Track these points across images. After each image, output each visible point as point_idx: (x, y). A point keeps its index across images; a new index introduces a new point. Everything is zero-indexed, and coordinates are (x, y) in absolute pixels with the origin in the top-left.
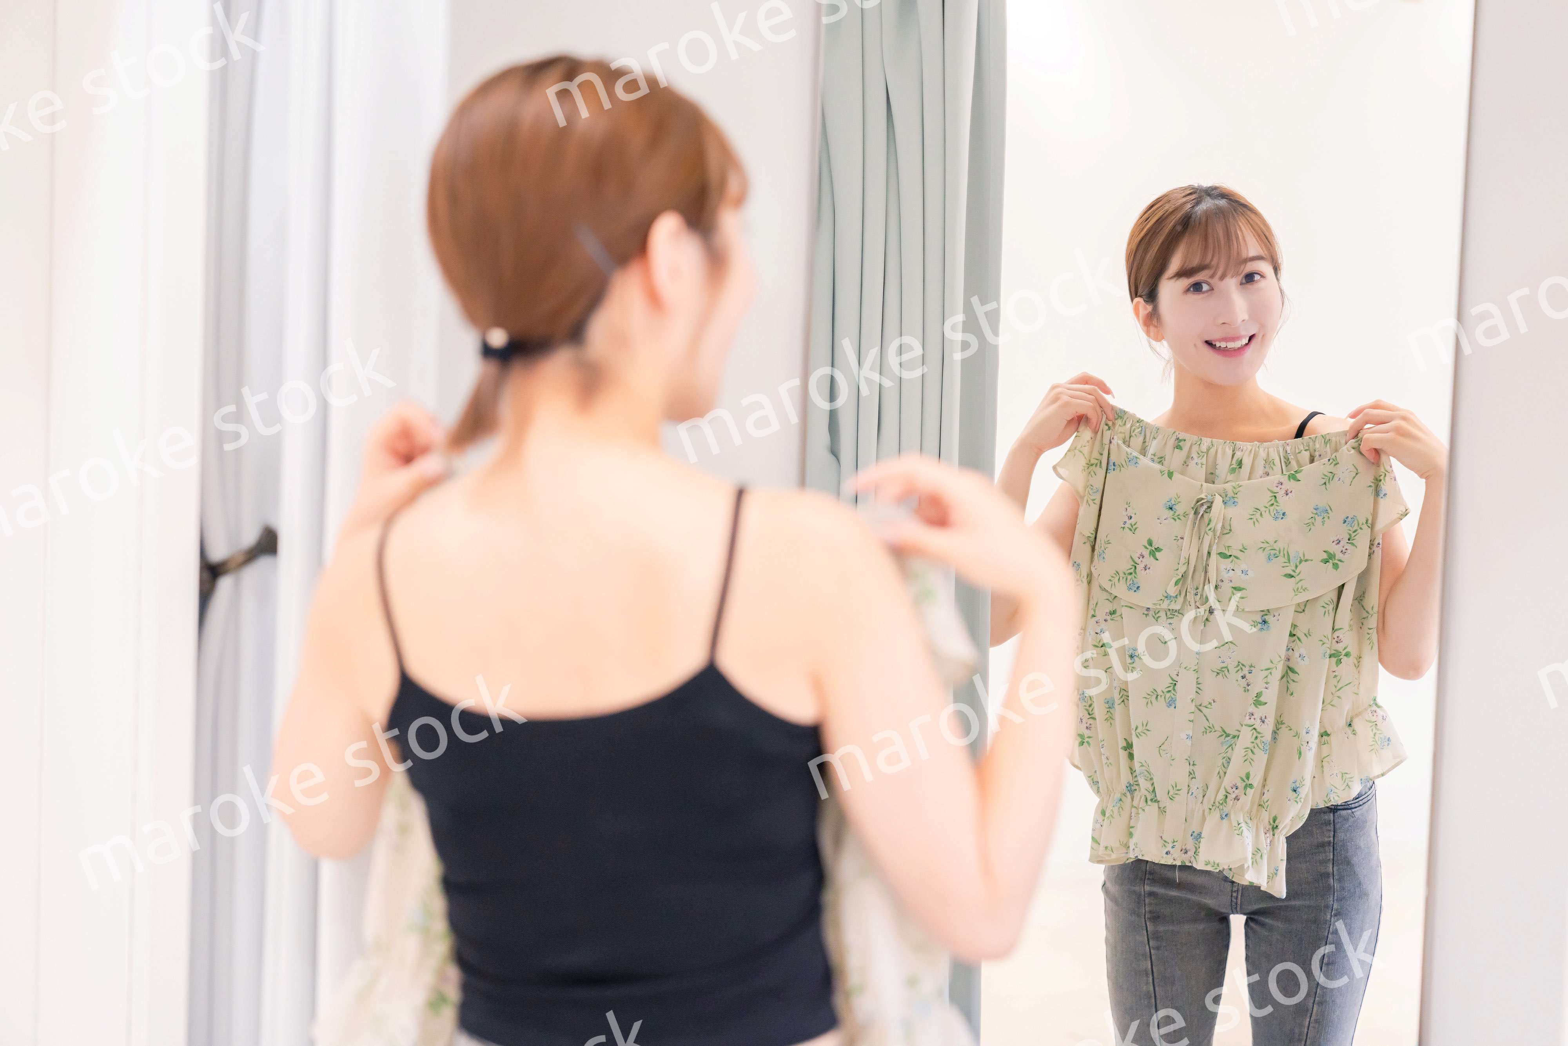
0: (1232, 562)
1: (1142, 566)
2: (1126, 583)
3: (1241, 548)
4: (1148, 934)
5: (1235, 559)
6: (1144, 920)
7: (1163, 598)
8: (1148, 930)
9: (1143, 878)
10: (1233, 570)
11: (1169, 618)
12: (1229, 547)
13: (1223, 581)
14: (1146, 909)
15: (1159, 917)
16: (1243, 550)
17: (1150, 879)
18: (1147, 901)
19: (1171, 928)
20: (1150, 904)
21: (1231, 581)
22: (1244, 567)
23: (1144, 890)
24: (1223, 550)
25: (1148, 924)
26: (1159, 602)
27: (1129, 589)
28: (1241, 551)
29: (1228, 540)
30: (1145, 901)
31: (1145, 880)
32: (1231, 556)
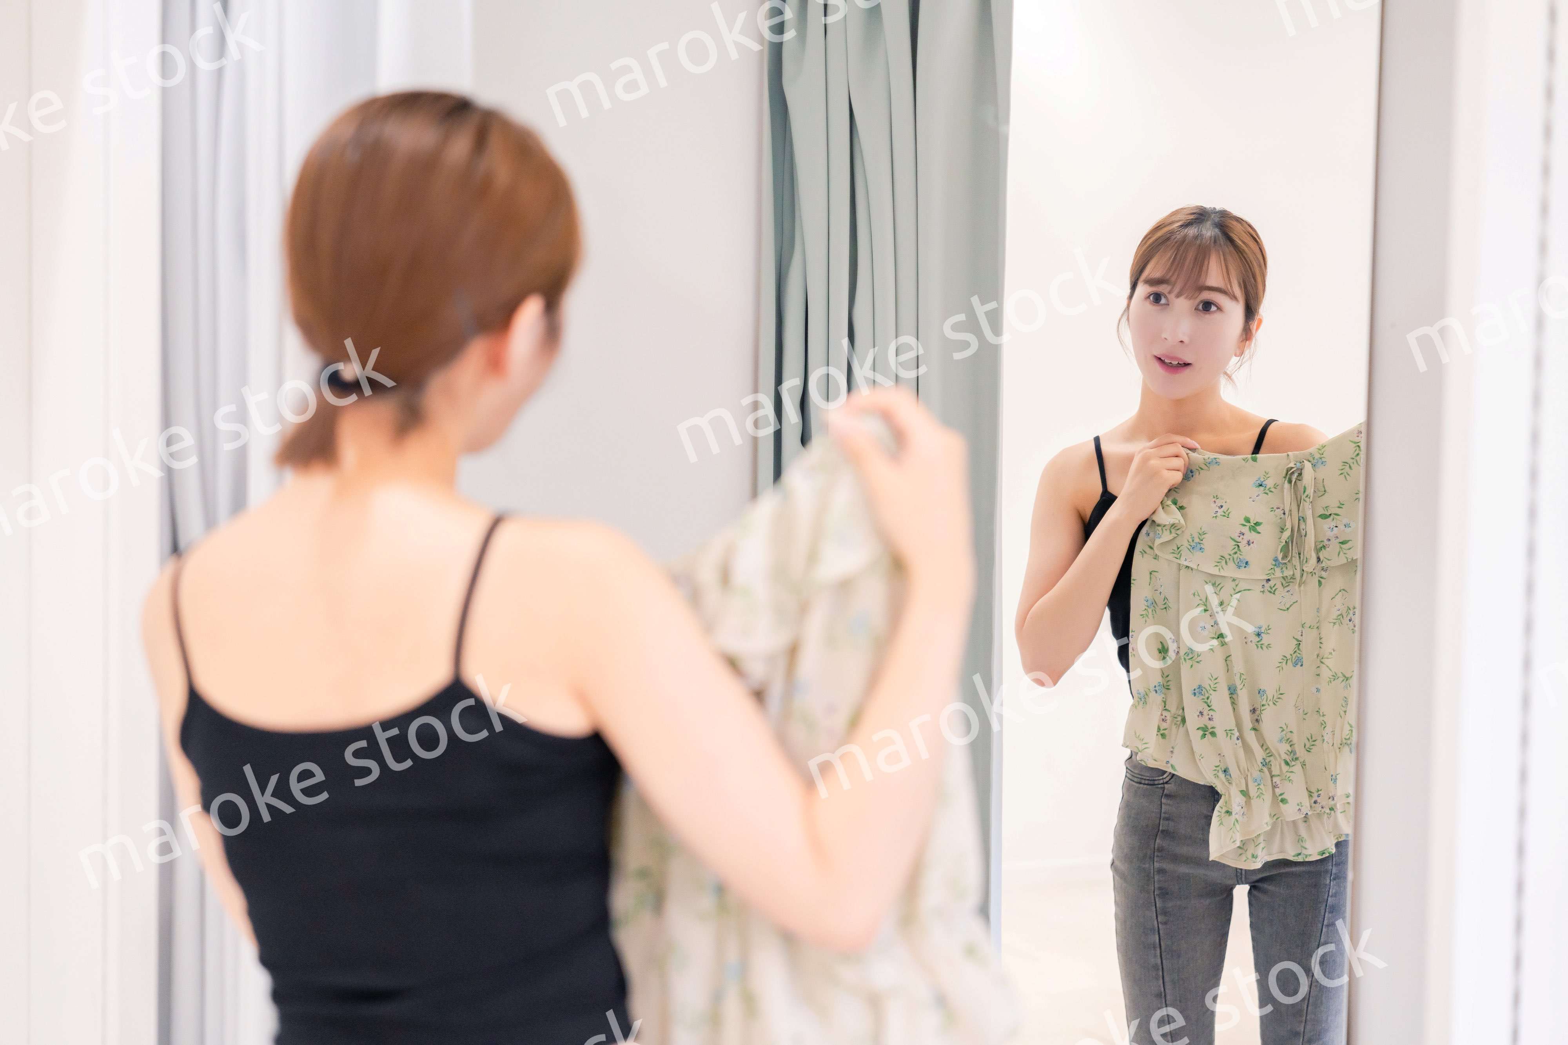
0: (1333, 519)
1: (1245, 542)
2: (1234, 562)
3: (1338, 504)
4: (1156, 911)
5: (1335, 516)
6: (1153, 896)
7: (1272, 567)
8: (1157, 906)
9: (1152, 856)
10: (1337, 527)
11: (1286, 587)
12: (1326, 507)
13: (1329, 540)
14: (1156, 886)
15: (1167, 894)
16: (1341, 506)
17: (1159, 856)
18: (1156, 878)
19: (1179, 903)
20: (1159, 881)
21: (1337, 537)
22: (1345, 521)
23: (1154, 867)
24: (1322, 512)
25: (1157, 900)
26: (1270, 572)
27: (1239, 567)
28: (1339, 507)
29: (1326, 500)
30: (1154, 878)
31: (1154, 857)
32: (1331, 514)
